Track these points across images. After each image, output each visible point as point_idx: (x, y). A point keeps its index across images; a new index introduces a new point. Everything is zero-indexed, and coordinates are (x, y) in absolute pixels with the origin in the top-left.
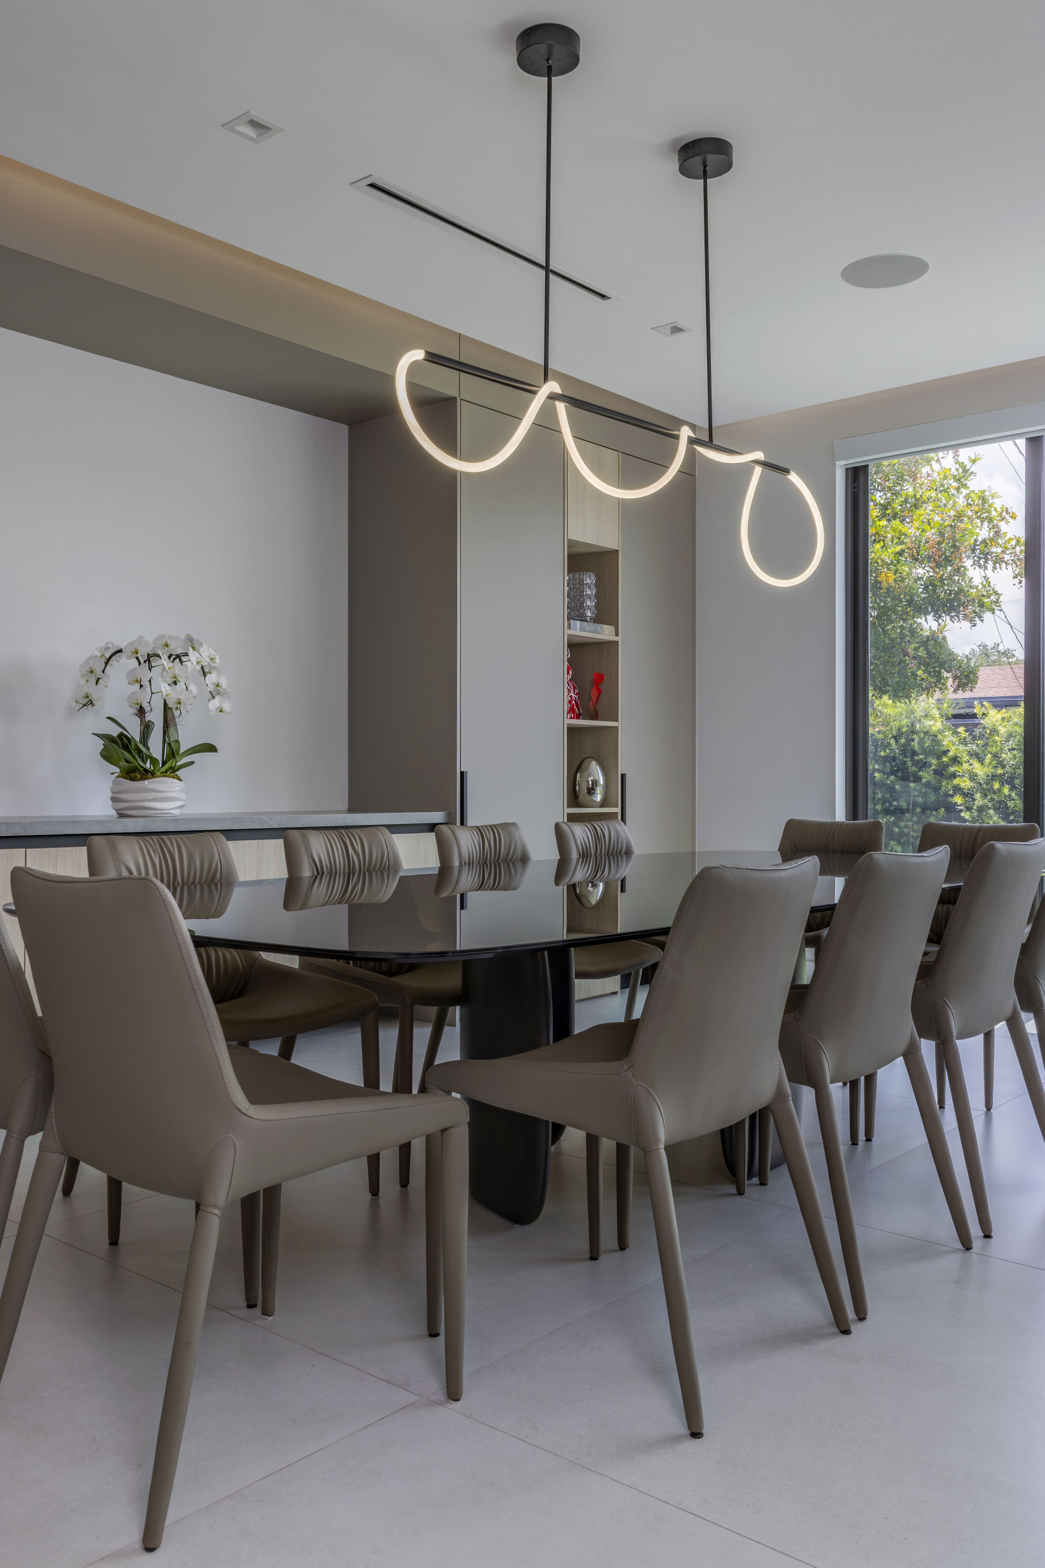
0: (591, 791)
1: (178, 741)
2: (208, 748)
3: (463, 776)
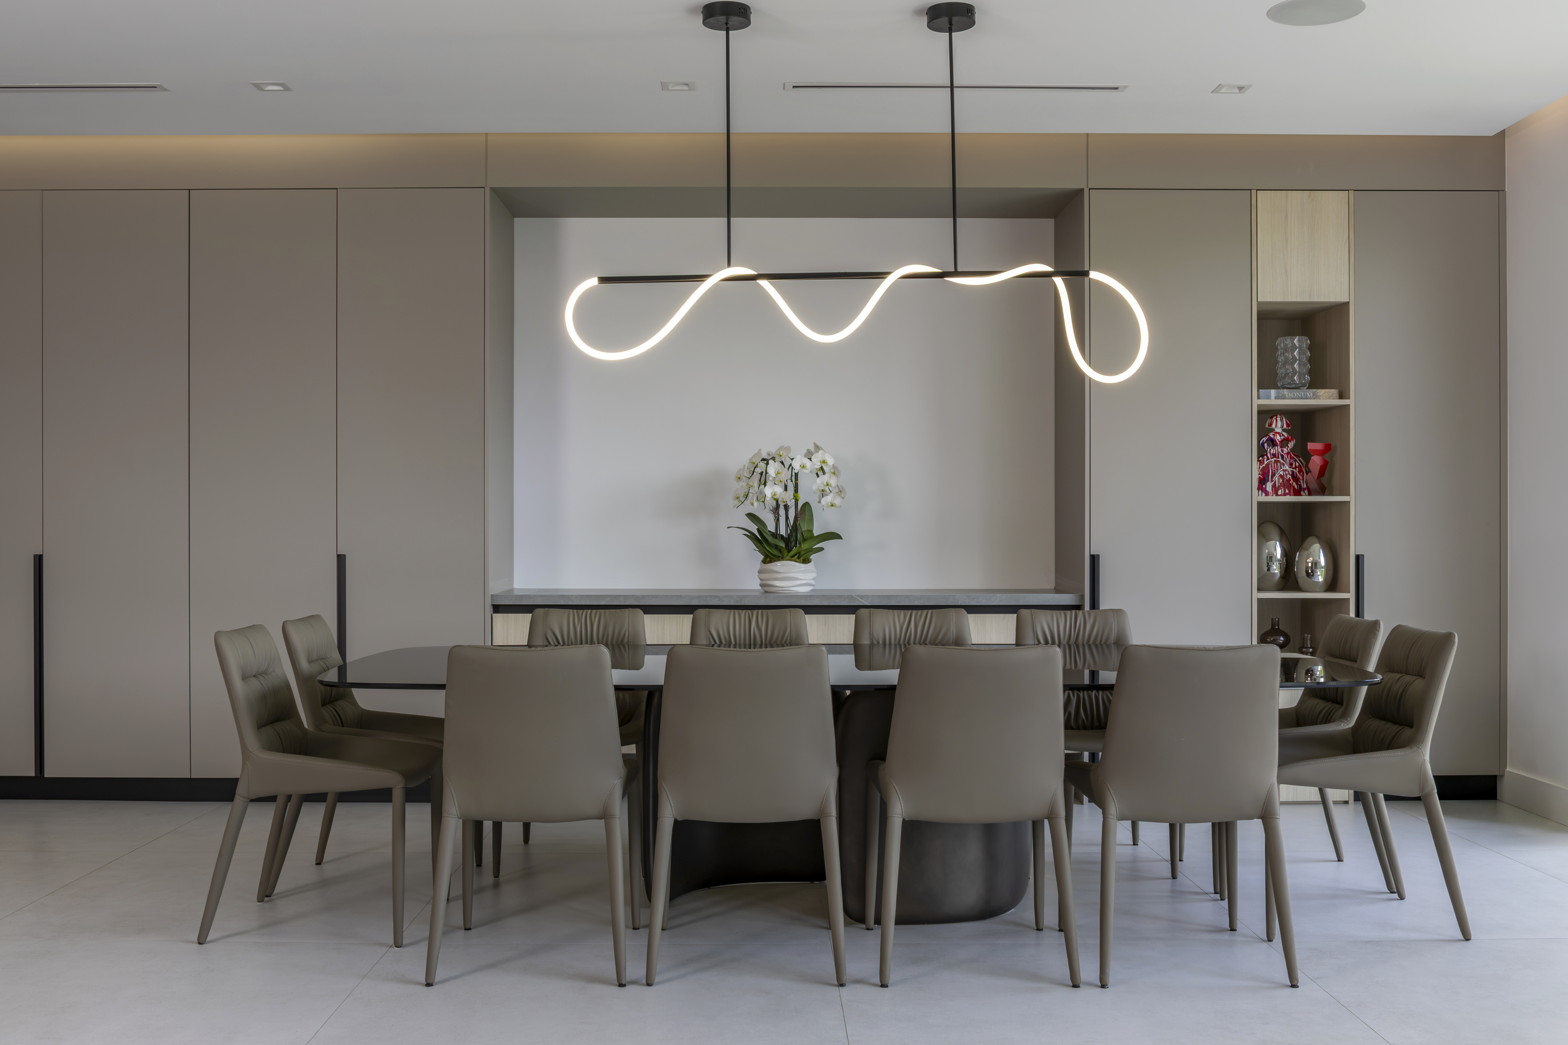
0: (1310, 574)
1: (811, 531)
2: (833, 536)
3: (1094, 559)
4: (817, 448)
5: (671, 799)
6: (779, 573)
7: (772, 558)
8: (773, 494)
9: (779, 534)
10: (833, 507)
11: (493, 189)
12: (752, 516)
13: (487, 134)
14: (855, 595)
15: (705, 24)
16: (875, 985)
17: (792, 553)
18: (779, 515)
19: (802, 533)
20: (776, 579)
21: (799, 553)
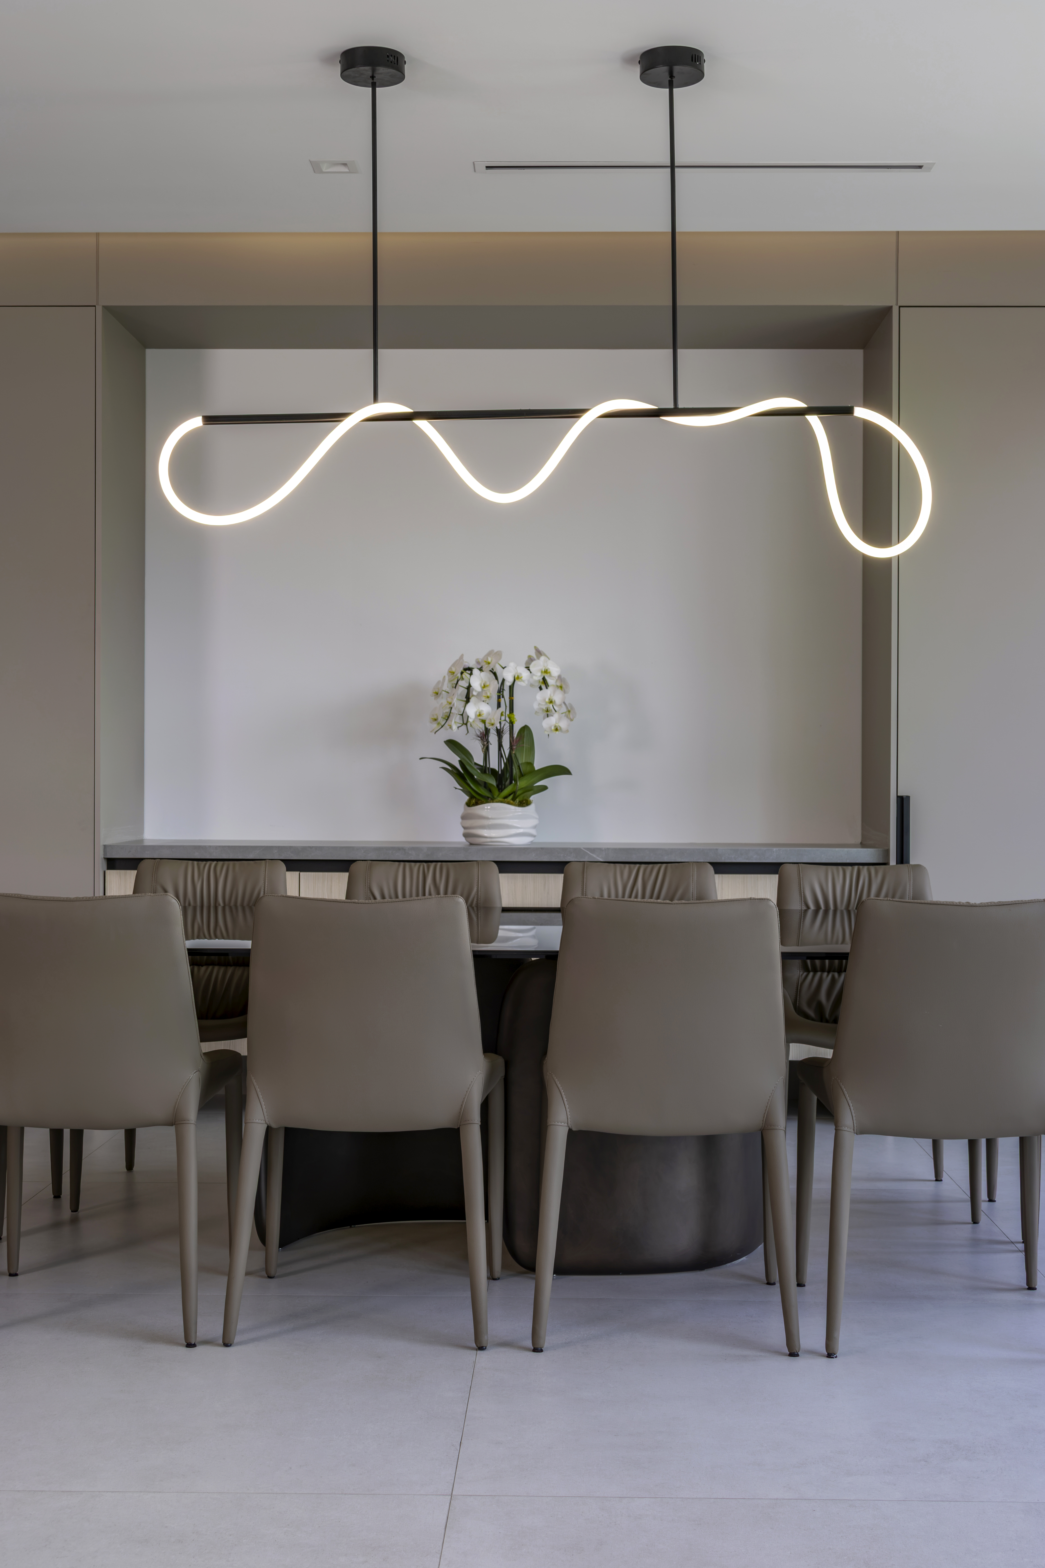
1: (531, 764)
2: (562, 770)
3: (903, 802)
4: (539, 653)
5: (262, 1100)
6: (488, 818)
7: (479, 800)
8: (478, 714)
9: (489, 768)
10: (557, 732)
11: (106, 308)
12: (453, 744)
13: (98, 234)
14: (584, 848)
15: (344, 77)
16: (526, 1349)
17: (506, 792)
18: (488, 742)
19: (519, 766)
20: (483, 827)
21: (514, 793)
